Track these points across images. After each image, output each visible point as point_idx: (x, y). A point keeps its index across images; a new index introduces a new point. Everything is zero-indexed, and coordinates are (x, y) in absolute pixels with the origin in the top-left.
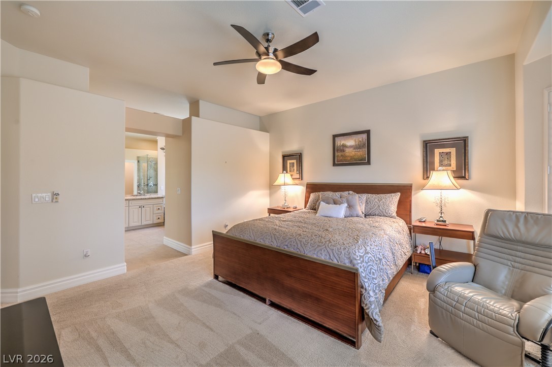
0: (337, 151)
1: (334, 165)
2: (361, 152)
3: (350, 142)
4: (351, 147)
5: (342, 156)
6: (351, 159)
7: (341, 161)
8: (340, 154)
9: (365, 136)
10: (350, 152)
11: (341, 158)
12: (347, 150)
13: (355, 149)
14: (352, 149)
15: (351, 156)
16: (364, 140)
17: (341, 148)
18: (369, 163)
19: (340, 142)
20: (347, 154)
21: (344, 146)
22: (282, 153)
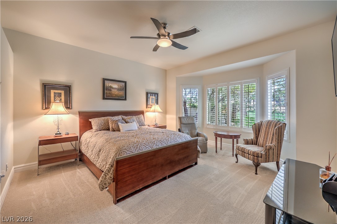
0: (106, 89)
1: (104, 98)
2: (122, 93)
3: (115, 86)
4: (115, 88)
5: (109, 93)
6: (115, 96)
7: (109, 96)
8: (108, 92)
9: (123, 84)
10: (115, 92)
11: (109, 95)
12: (113, 90)
13: (118, 90)
14: (116, 90)
15: (115, 95)
16: (123, 86)
17: (109, 88)
18: (125, 99)
19: (108, 84)
20: (113, 93)
21: (111, 87)
22: (41, 81)
